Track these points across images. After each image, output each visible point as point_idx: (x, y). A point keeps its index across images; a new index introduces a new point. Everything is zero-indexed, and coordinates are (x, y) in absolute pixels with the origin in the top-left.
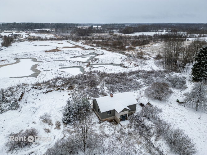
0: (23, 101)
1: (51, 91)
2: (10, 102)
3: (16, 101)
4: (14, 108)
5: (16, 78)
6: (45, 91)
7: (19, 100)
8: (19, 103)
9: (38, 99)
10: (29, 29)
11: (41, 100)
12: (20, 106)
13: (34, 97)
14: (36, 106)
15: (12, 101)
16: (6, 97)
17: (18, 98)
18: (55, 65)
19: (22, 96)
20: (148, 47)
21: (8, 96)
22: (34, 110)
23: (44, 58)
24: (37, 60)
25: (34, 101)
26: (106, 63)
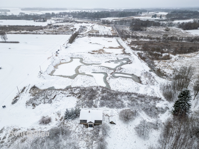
0: (55, 99)
1: (70, 96)
2: (49, 99)
3: (51, 99)
4: (50, 102)
5: (57, 76)
6: (67, 95)
7: (53, 99)
8: (52, 100)
9: (62, 100)
10: (96, 19)
11: (64, 100)
12: (52, 102)
13: (61, 98)
14: (58, 105)
15: (50, 99)
16: (48, 96)
17: (52, 97)
18: (89, 70)
19: (55, 97)
20: (188, 57)
21: (49, 96)
22: (57, 106)
23: (87, 61)
24: (83, 61)
25: (60, 100)
26: (128, 73)
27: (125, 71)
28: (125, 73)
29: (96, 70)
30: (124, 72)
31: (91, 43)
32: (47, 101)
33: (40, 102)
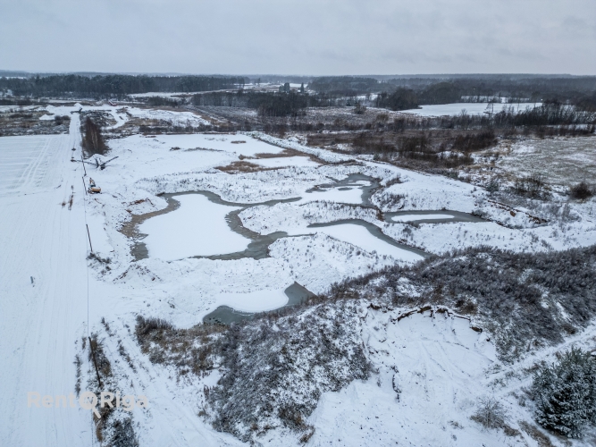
1: (407, 315)
2: (344, 353)
3: (359, 352)
4: (360, 372)
6: (396, 314)
9: (389, 342)
12: (373, 367)
13: (380, 335)
17: (359, 342)
18: (294, 218)
24: (224, 200)
26: (425, 208)
27: (413, 205)
28: (417, 209)
29: (317, 215)
30: (411, 208)
31: (177, 149)
32: (341, 367)
33: (312, 388)
